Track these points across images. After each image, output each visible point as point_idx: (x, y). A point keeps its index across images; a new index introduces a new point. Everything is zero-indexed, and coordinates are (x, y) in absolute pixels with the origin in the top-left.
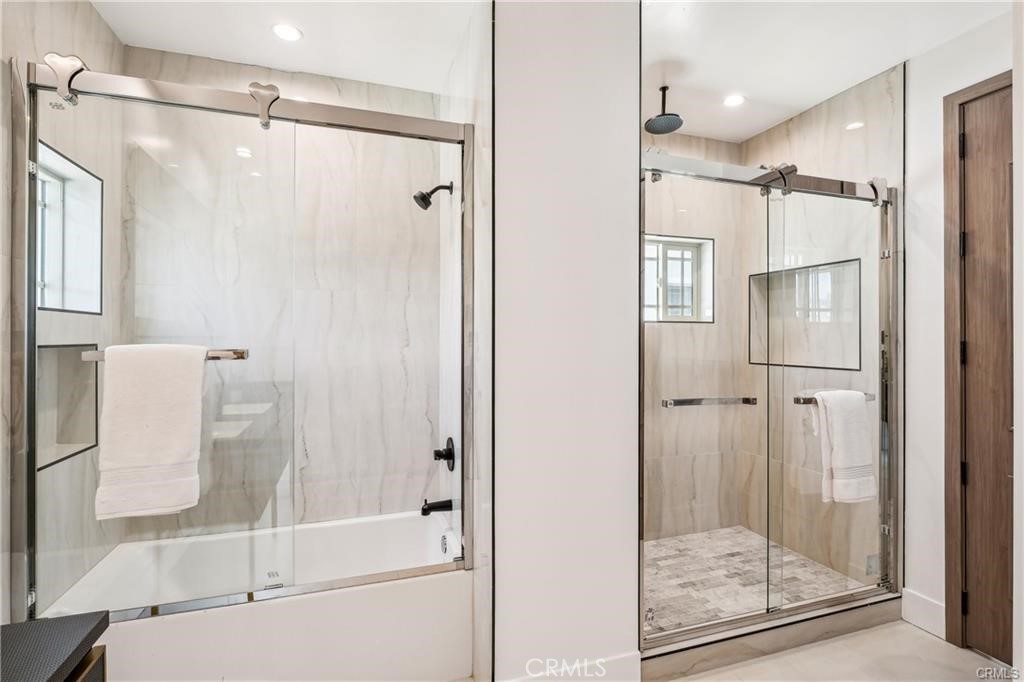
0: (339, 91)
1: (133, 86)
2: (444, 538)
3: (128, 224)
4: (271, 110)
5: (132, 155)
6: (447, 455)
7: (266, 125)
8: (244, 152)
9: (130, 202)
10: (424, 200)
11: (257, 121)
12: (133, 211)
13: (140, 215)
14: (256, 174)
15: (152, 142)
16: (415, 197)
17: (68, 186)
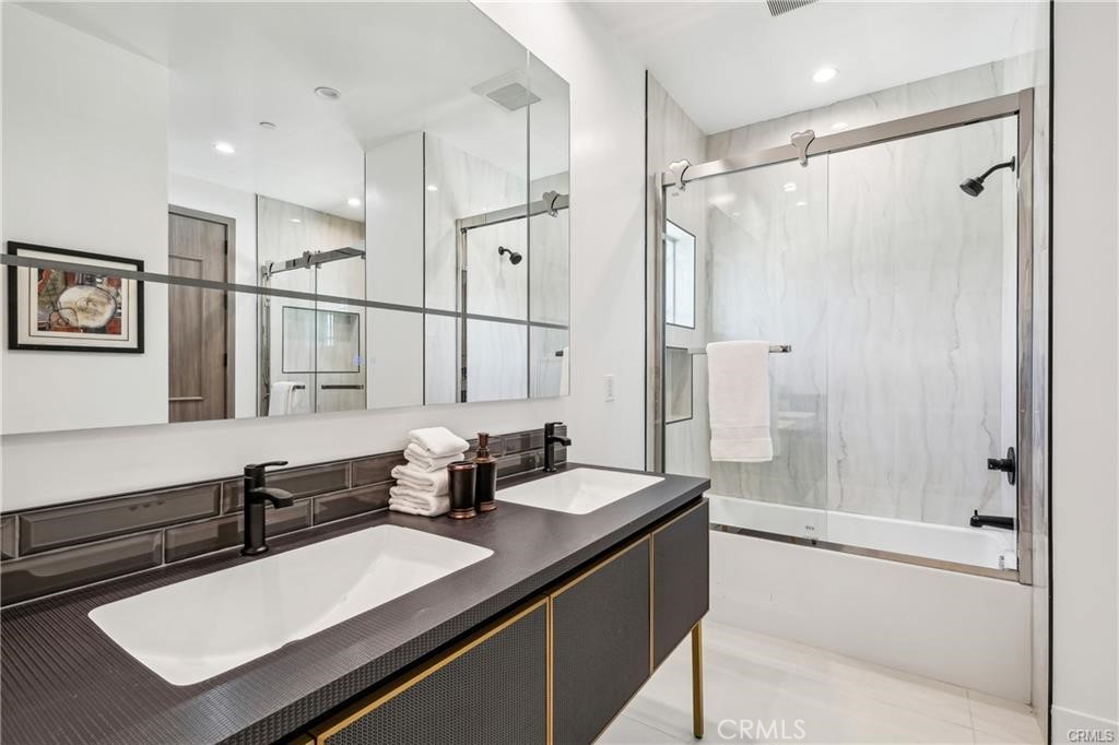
0: (877, 104)
1: (715, 167)
2: (1002, 558)
3: (709, 264)
4: (808, 148)
5: (713, 212)
6: (1009, 466)
7: (805, 164)
8: (790, 187)
9: (710, 247)
10: (974, 187)
11: (798, 163)
12: (712, 254)
13: (717, 257)
14: (800, 204)
15: (722, 200)
16: (962, 186)
17: (678, 243)
